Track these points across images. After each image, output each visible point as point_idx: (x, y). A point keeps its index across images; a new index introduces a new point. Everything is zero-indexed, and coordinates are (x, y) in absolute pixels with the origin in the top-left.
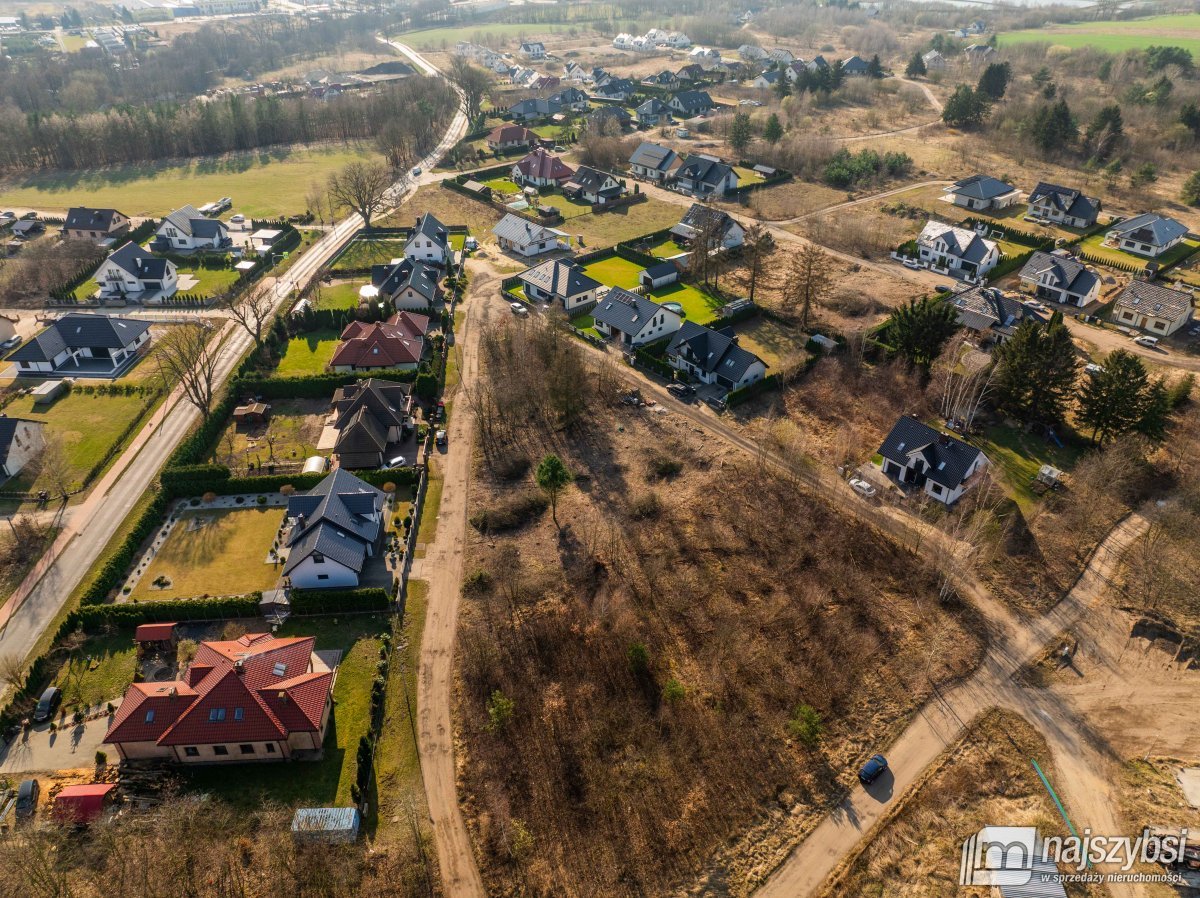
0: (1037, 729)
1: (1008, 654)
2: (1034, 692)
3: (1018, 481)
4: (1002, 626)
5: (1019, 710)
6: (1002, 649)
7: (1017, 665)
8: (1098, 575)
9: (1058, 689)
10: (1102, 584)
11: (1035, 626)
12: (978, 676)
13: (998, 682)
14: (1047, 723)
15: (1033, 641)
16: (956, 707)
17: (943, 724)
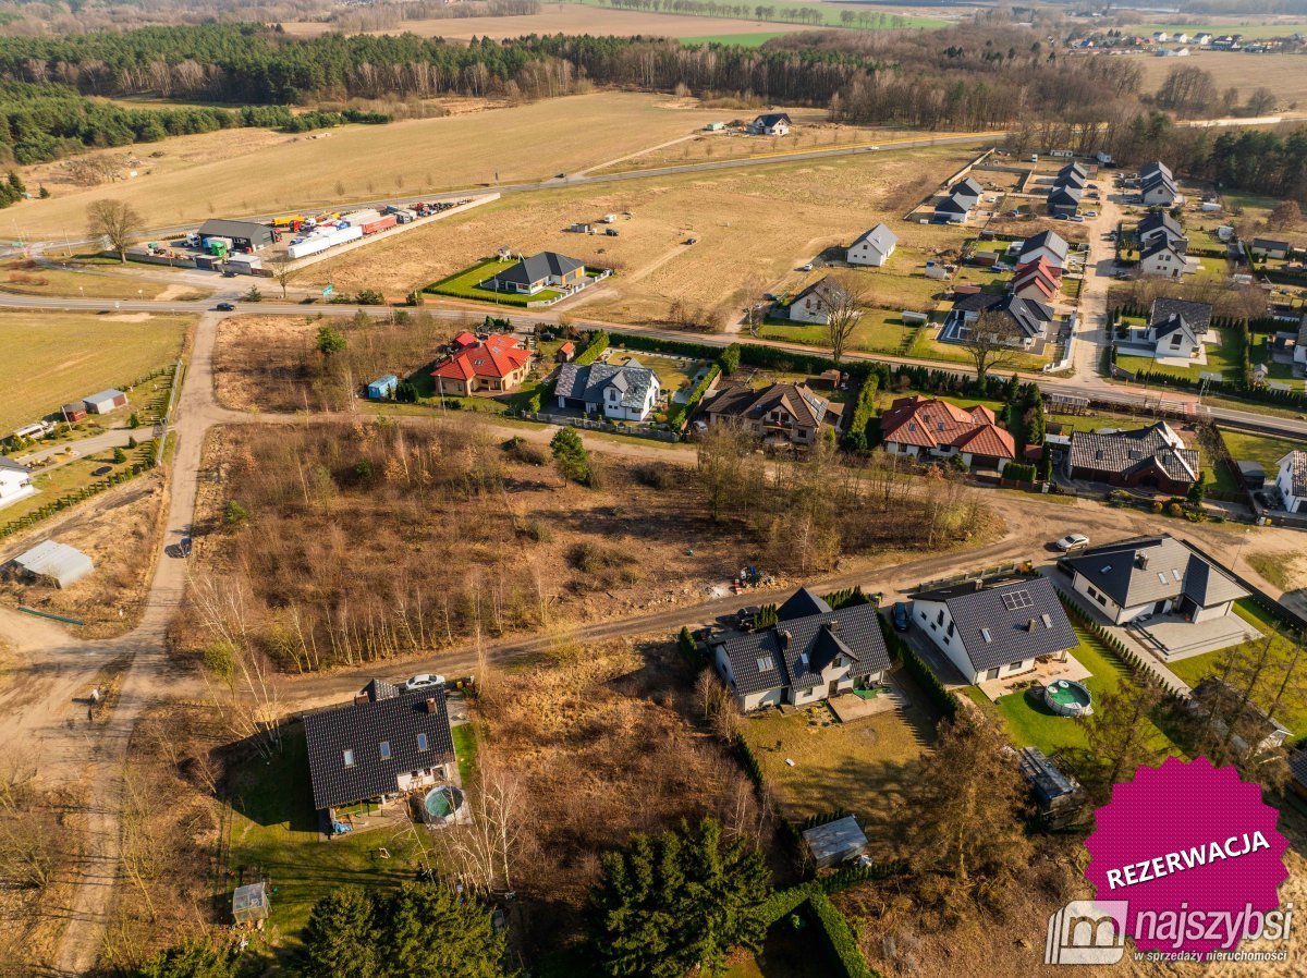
0: (92, 641)
1: (147, 666)
2: (110, 659)
3: (290, 867)
4: (170, 682)
5: (114, 640)
6: (156, 665)
7: (135, 664)
8: (101, 811)
9: (90, 676)
10: (92, 802)
11: (140, 704)
12: (161, 636)
13: (143, 644)
14: (87, 650)
15: (134, 690)
16: (163, 609)
17: (163, 596)
